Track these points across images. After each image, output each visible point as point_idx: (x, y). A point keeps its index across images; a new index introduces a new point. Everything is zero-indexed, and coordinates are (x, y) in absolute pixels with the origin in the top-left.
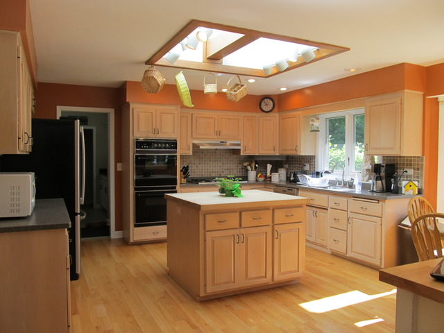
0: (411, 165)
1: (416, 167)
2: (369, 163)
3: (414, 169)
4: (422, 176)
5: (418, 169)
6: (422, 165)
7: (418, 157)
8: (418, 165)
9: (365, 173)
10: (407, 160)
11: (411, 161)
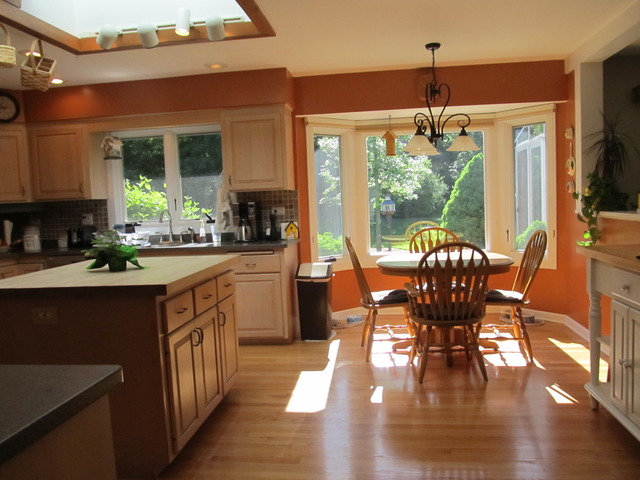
0: (280, 202)
1: (288, 204)
2: (227, 204)
3: (286, 207)
4: (297, 215)
5: (291, 207)
6: (296, 201)
7: (290, 191)
8: (291, 201)
9: (223, 217)
10: (275, 196)
11: (280, 197)
